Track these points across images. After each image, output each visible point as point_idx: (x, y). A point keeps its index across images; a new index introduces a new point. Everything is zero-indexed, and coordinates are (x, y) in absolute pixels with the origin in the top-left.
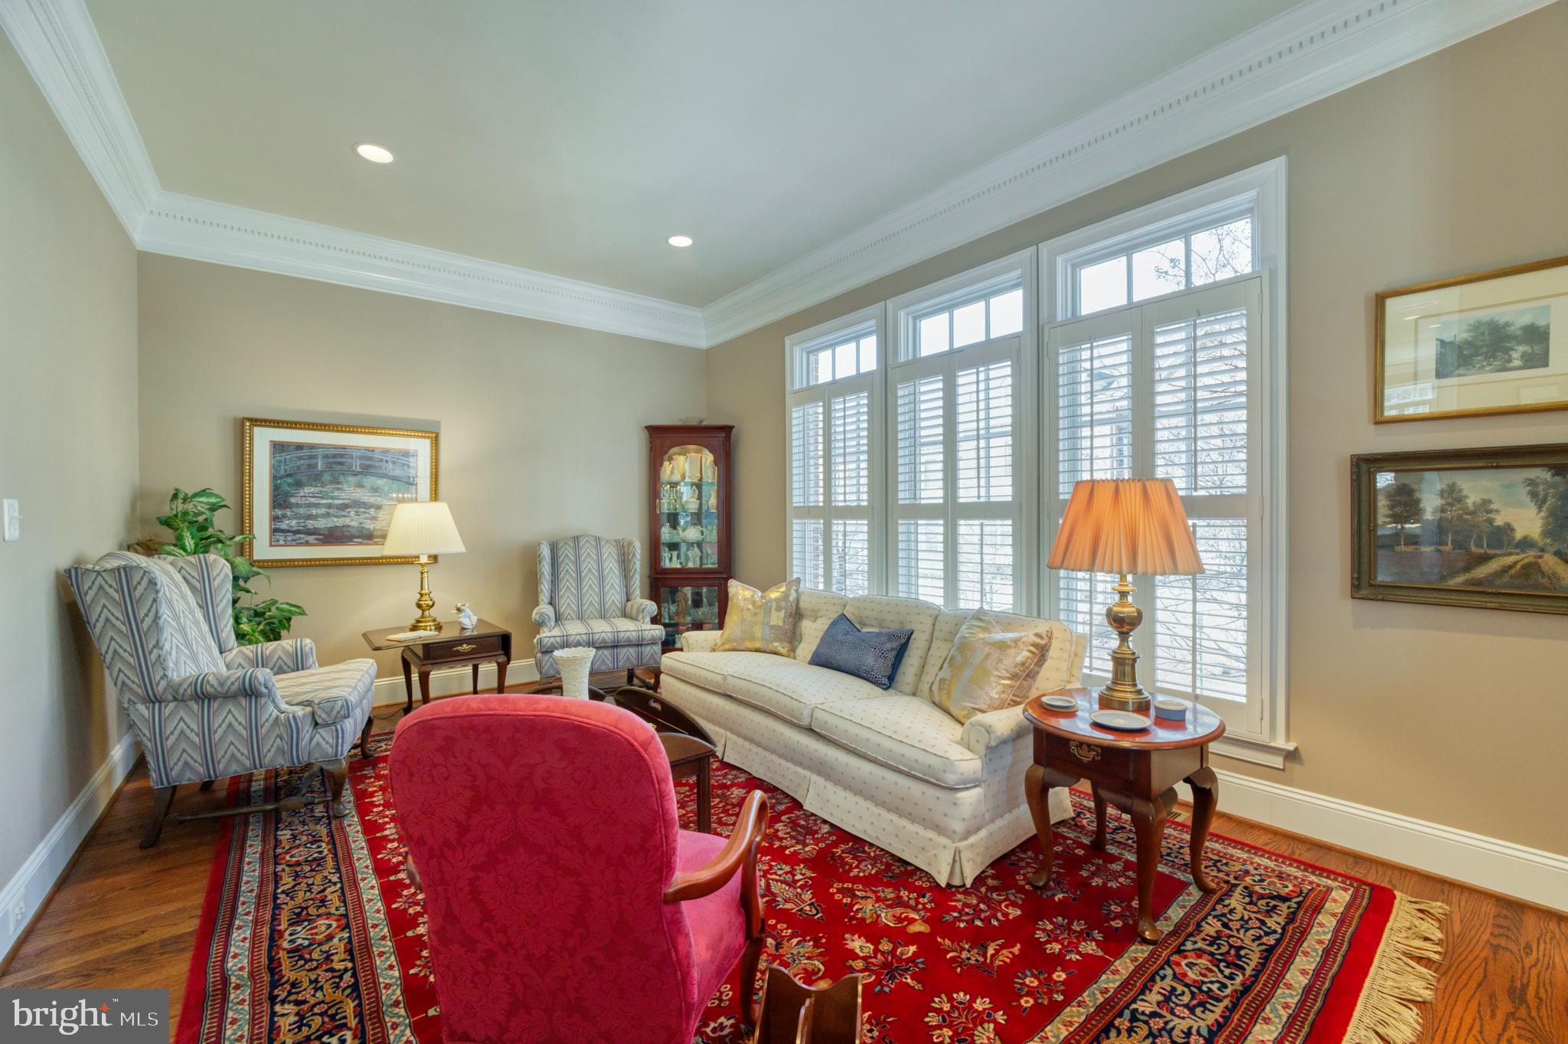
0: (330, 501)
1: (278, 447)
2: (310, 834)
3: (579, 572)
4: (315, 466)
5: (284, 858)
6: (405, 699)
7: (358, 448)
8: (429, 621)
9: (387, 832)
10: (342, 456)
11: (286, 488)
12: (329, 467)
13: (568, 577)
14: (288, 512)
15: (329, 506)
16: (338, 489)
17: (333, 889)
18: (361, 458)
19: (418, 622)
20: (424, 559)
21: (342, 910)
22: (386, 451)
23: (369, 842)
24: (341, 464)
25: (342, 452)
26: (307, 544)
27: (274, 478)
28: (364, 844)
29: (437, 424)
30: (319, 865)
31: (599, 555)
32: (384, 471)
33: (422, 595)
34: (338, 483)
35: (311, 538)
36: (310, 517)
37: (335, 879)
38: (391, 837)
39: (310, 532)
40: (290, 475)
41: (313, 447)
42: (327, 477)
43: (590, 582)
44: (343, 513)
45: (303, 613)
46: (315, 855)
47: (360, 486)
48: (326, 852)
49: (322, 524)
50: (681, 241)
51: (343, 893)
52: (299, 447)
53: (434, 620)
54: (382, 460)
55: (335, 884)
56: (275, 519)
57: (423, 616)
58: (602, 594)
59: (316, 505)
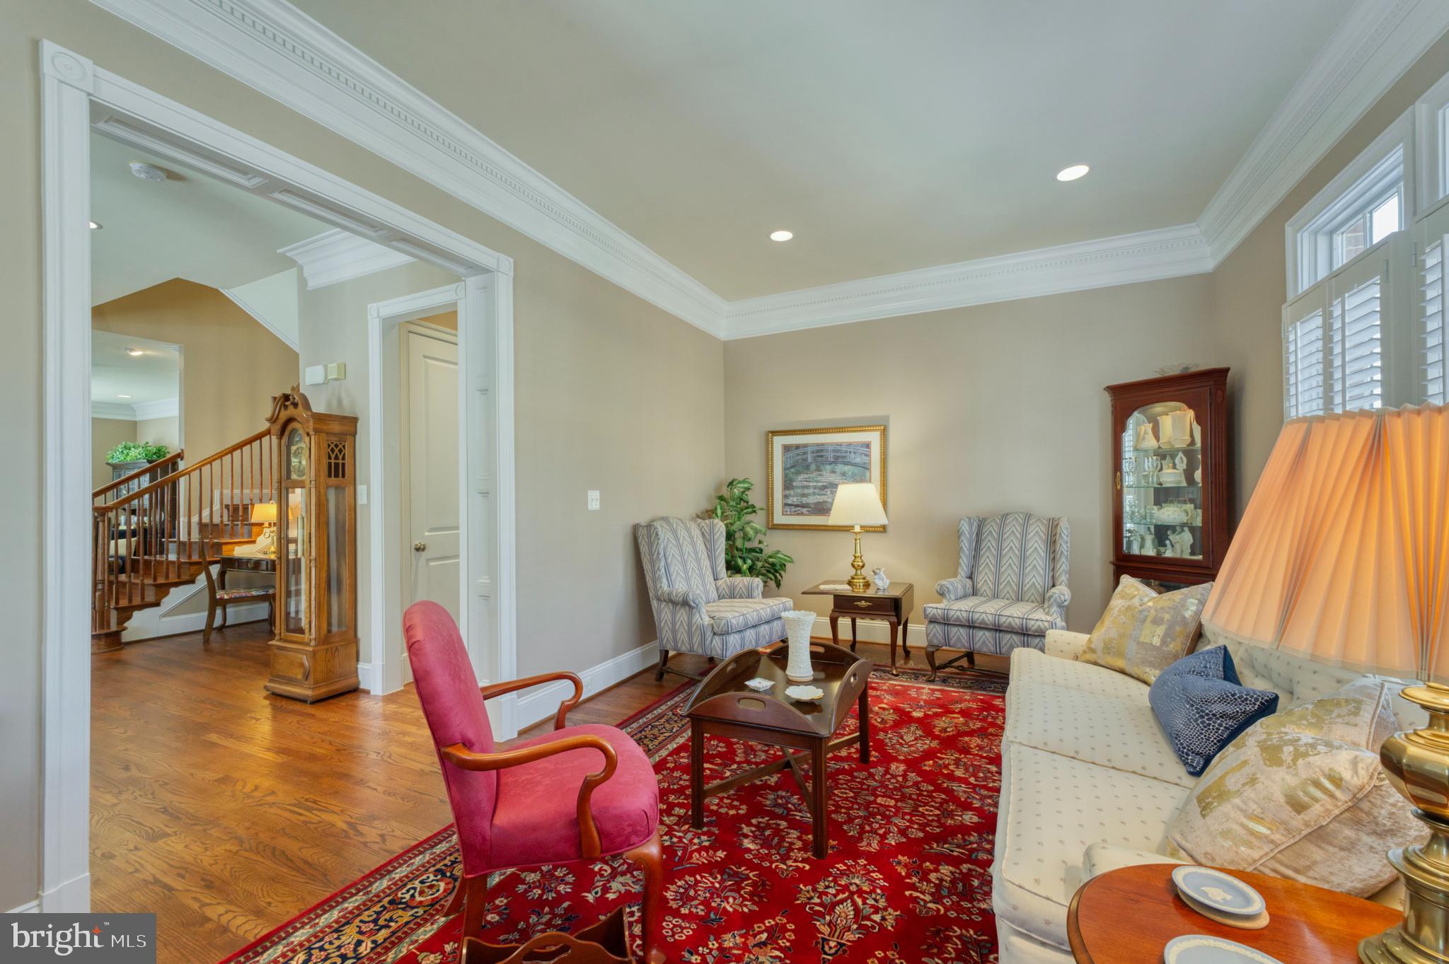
0: (815, 484)
1: (787, 448)
3: (1000, 549)
4: (805, 460)
6: (851, 638)
7: (832, 444)
8: (859, 579)
10: (822, 451)
11: (791, 475)
12: (815, 459)
13: (988, 554)
14: (792, 492)
15: (815, 487)
16: (820, 475)
18: (835, 451)
19: (853, 578)
20: (857, 529)
22: (849, 444)
24: (821, 456)
25: (821, 448)
26: (802, 514)
27: (785, 469)
29: (887, 418)
31: (1024, 533)
32: (849, 460)
33: (855, 557)
34: (820, 471)
35: (804, 510)
36: (804, 495)
39: (803, 506)
40: (792, 467)
41: (805, 446)
42: (813, 467)
43: (1011, 559)
44: (824, 492)
45: (792, 562)
47: (833, 472)
49: (811, 500)
50: (1073, 173)
52: (798, 447)
53: (864, 578)
54: (846, 452)
56: (785, 497)
57: (856, 575)
58: (1022, 574)
59: (807, 487)
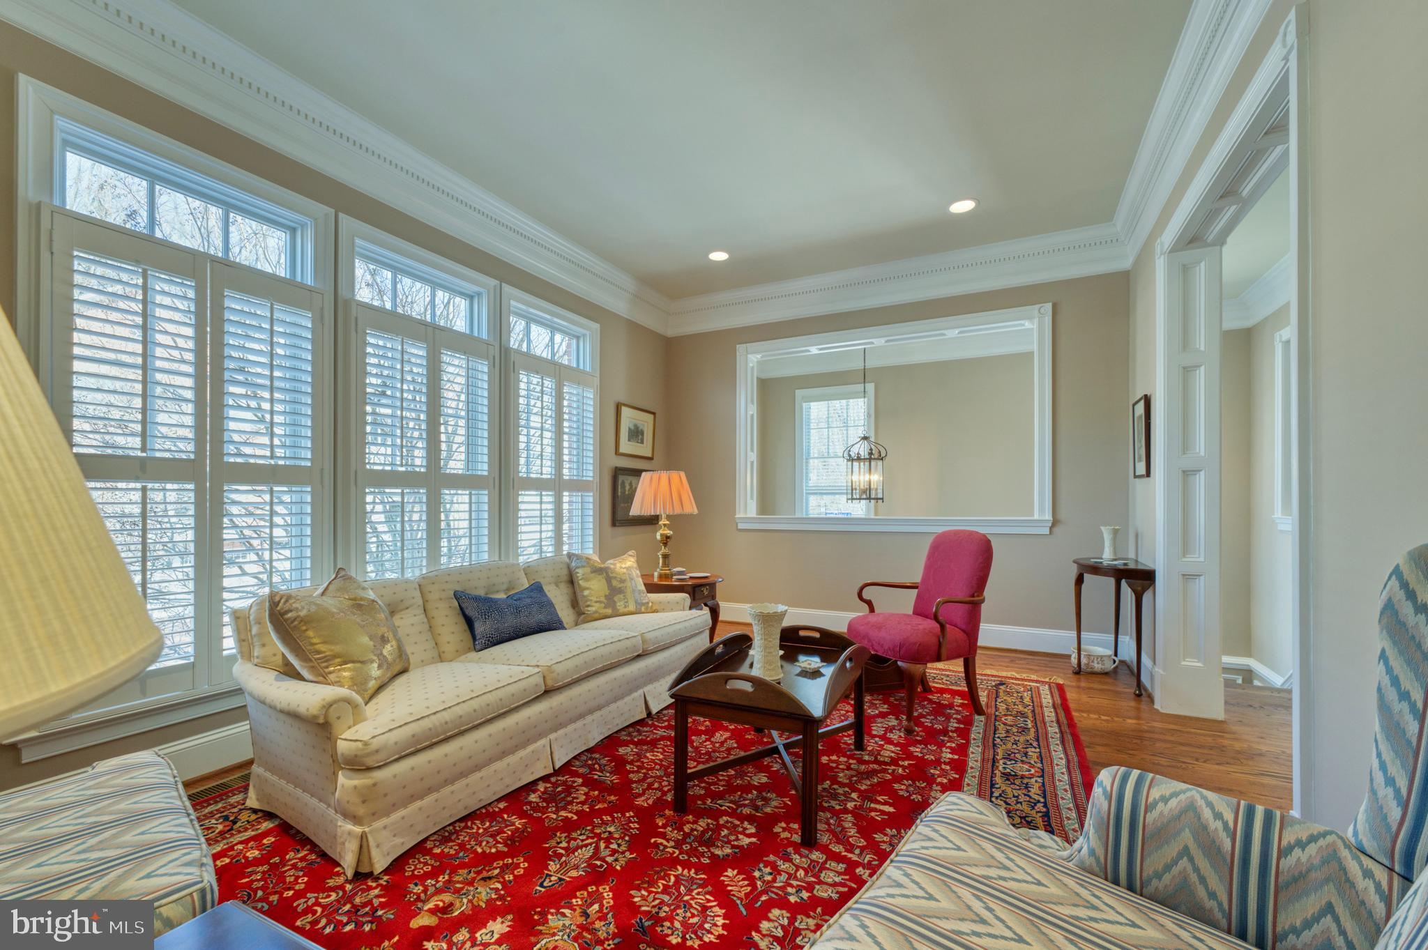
2: (1012, 784)
5: (1036, 771)
9: (950, 756)
17: (1001, 736)
21: (997, 723)
23: (966, 755)
28: (971, 756)
30: (1009, 755)
37: (998, 740)
38: (948, 750)
46: (1009, 763)
48: (1001, 762)
51: (995, 730)
55: (999, 737)
